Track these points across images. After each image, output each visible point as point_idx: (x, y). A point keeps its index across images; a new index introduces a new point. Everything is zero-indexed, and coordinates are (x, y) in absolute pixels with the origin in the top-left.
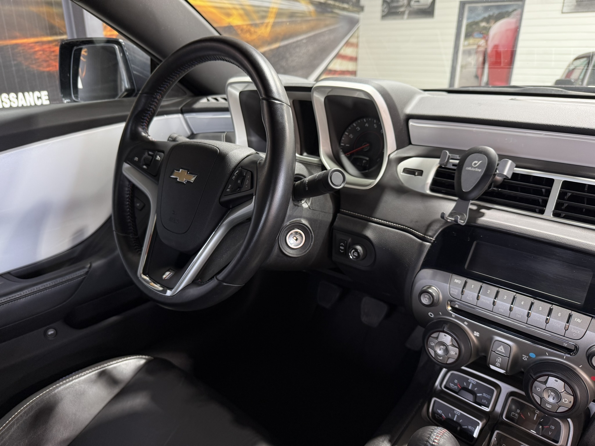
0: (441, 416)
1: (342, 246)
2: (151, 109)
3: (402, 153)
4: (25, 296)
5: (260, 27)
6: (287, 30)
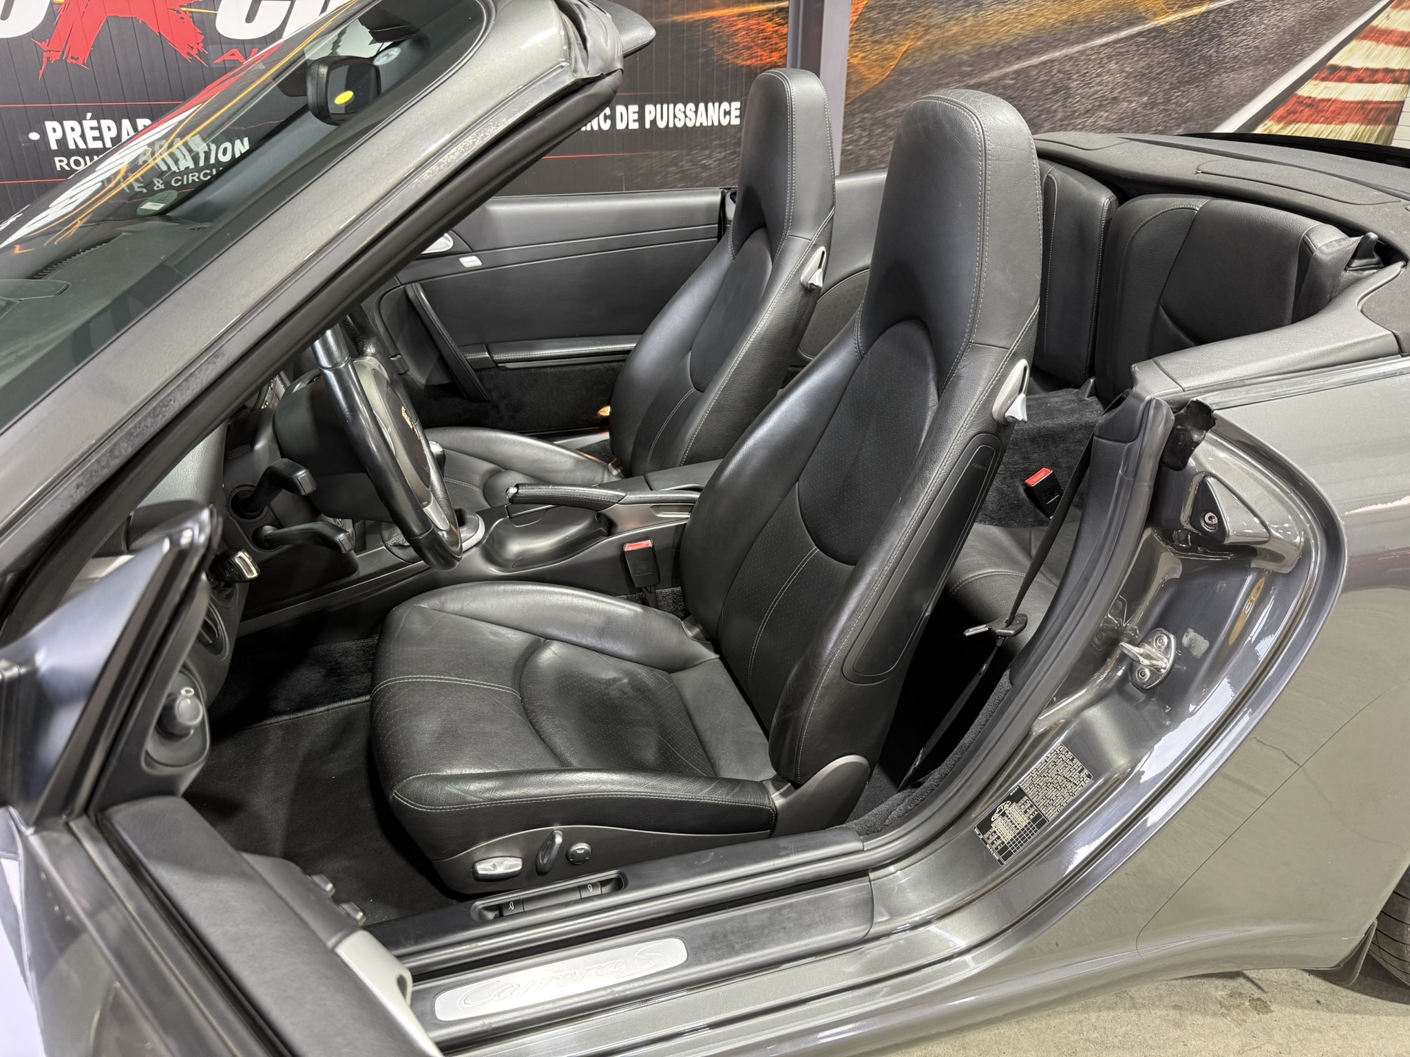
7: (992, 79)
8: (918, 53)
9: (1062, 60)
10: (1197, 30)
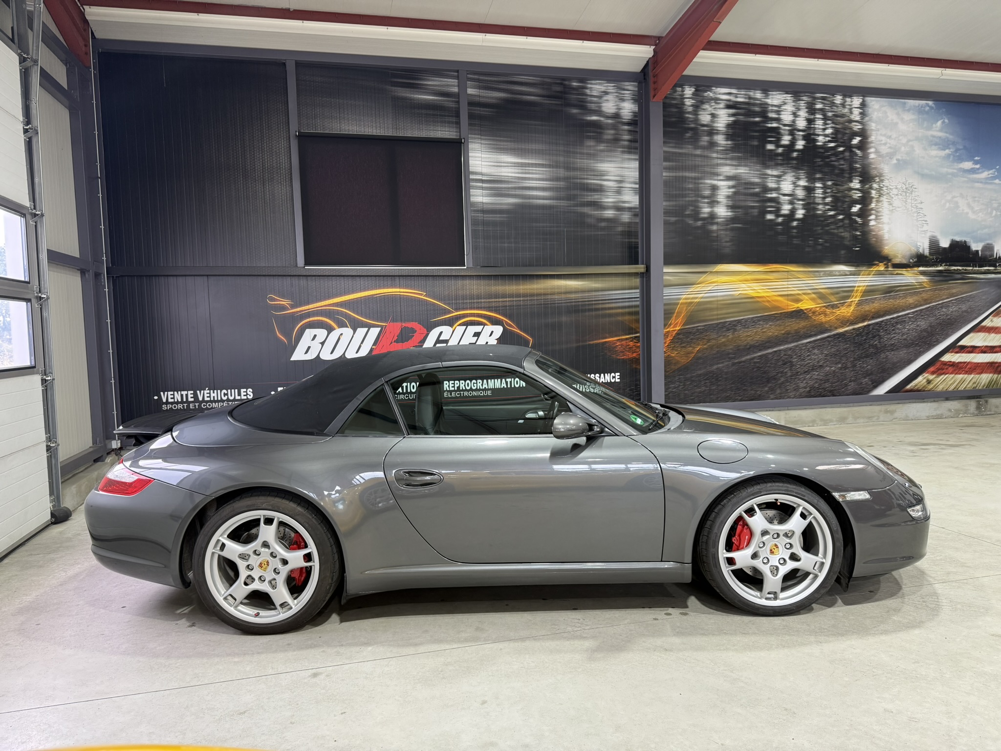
5: (839, 307)
6: (882, 305)
7: (748, 359)
8: (705, 350)
9: (785, 350)
10: (863, 334)
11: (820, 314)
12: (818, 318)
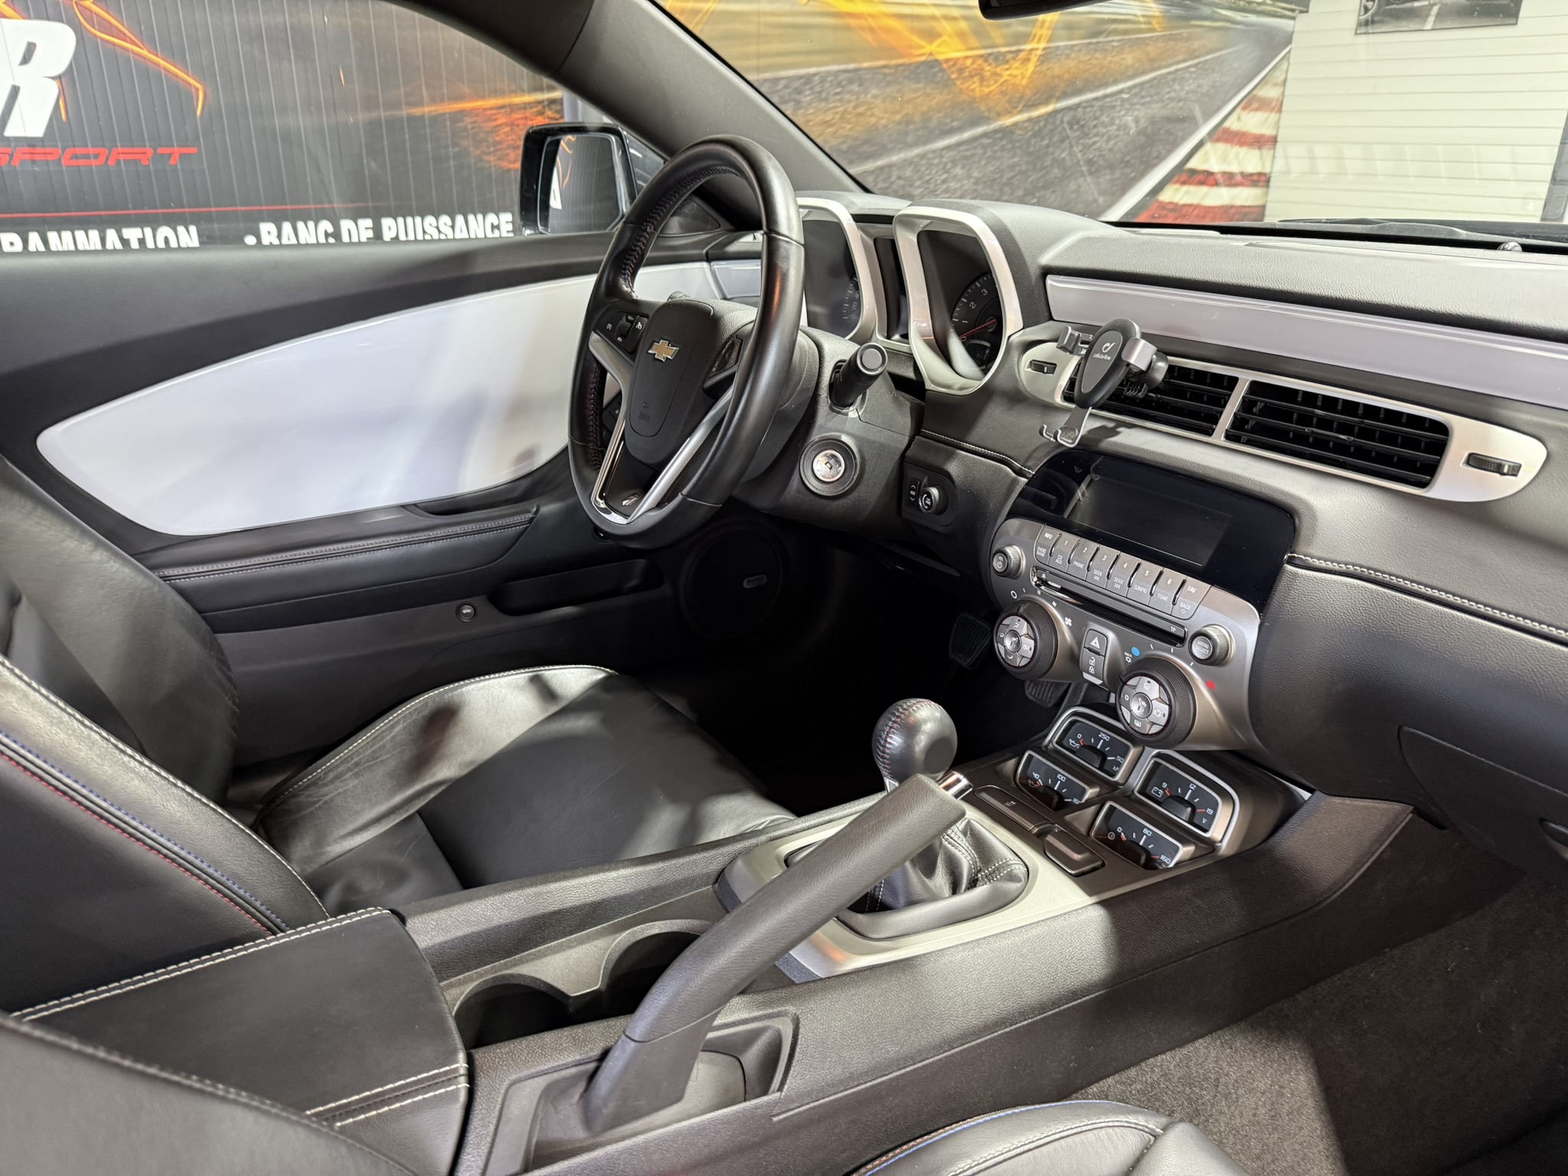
0: (1035, 781)
1: (913, 490)
2: (638, 248)
3: (1033, 334)
4: (436, 539)
5: (1007, 62)
6: (1081, 66)
10: (1046, 131)
11: (972, 77)
12: (966, 85)
